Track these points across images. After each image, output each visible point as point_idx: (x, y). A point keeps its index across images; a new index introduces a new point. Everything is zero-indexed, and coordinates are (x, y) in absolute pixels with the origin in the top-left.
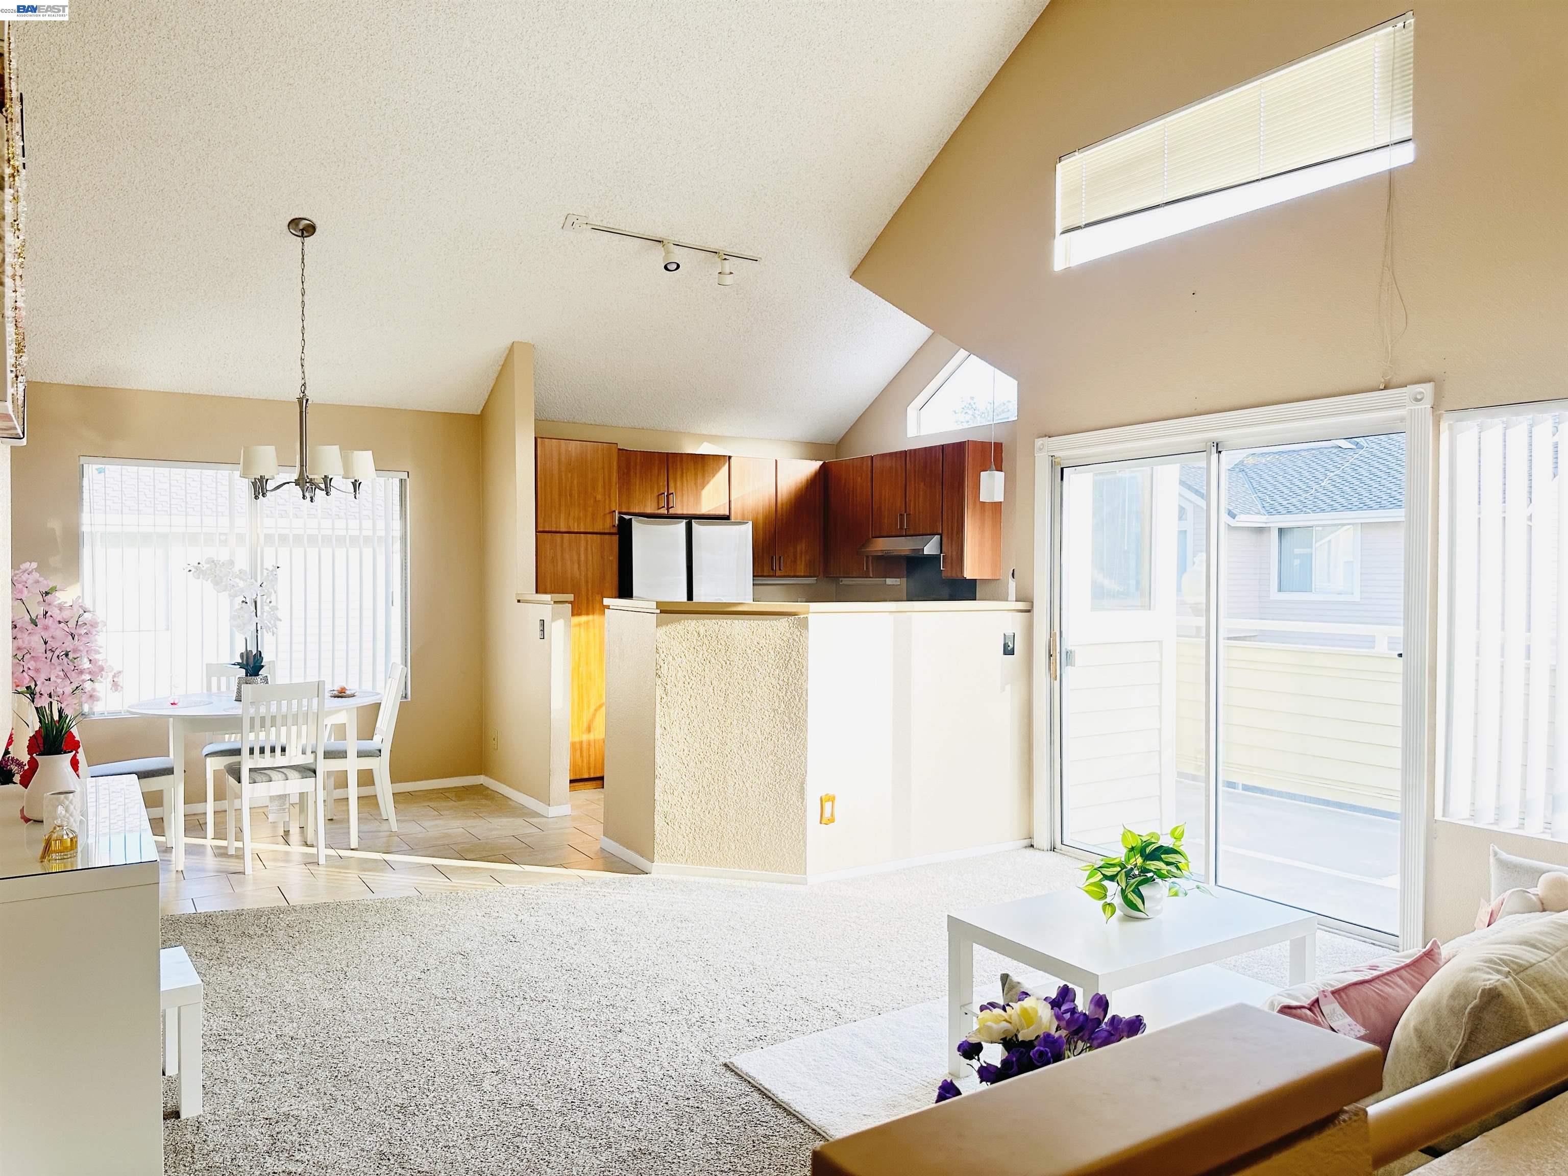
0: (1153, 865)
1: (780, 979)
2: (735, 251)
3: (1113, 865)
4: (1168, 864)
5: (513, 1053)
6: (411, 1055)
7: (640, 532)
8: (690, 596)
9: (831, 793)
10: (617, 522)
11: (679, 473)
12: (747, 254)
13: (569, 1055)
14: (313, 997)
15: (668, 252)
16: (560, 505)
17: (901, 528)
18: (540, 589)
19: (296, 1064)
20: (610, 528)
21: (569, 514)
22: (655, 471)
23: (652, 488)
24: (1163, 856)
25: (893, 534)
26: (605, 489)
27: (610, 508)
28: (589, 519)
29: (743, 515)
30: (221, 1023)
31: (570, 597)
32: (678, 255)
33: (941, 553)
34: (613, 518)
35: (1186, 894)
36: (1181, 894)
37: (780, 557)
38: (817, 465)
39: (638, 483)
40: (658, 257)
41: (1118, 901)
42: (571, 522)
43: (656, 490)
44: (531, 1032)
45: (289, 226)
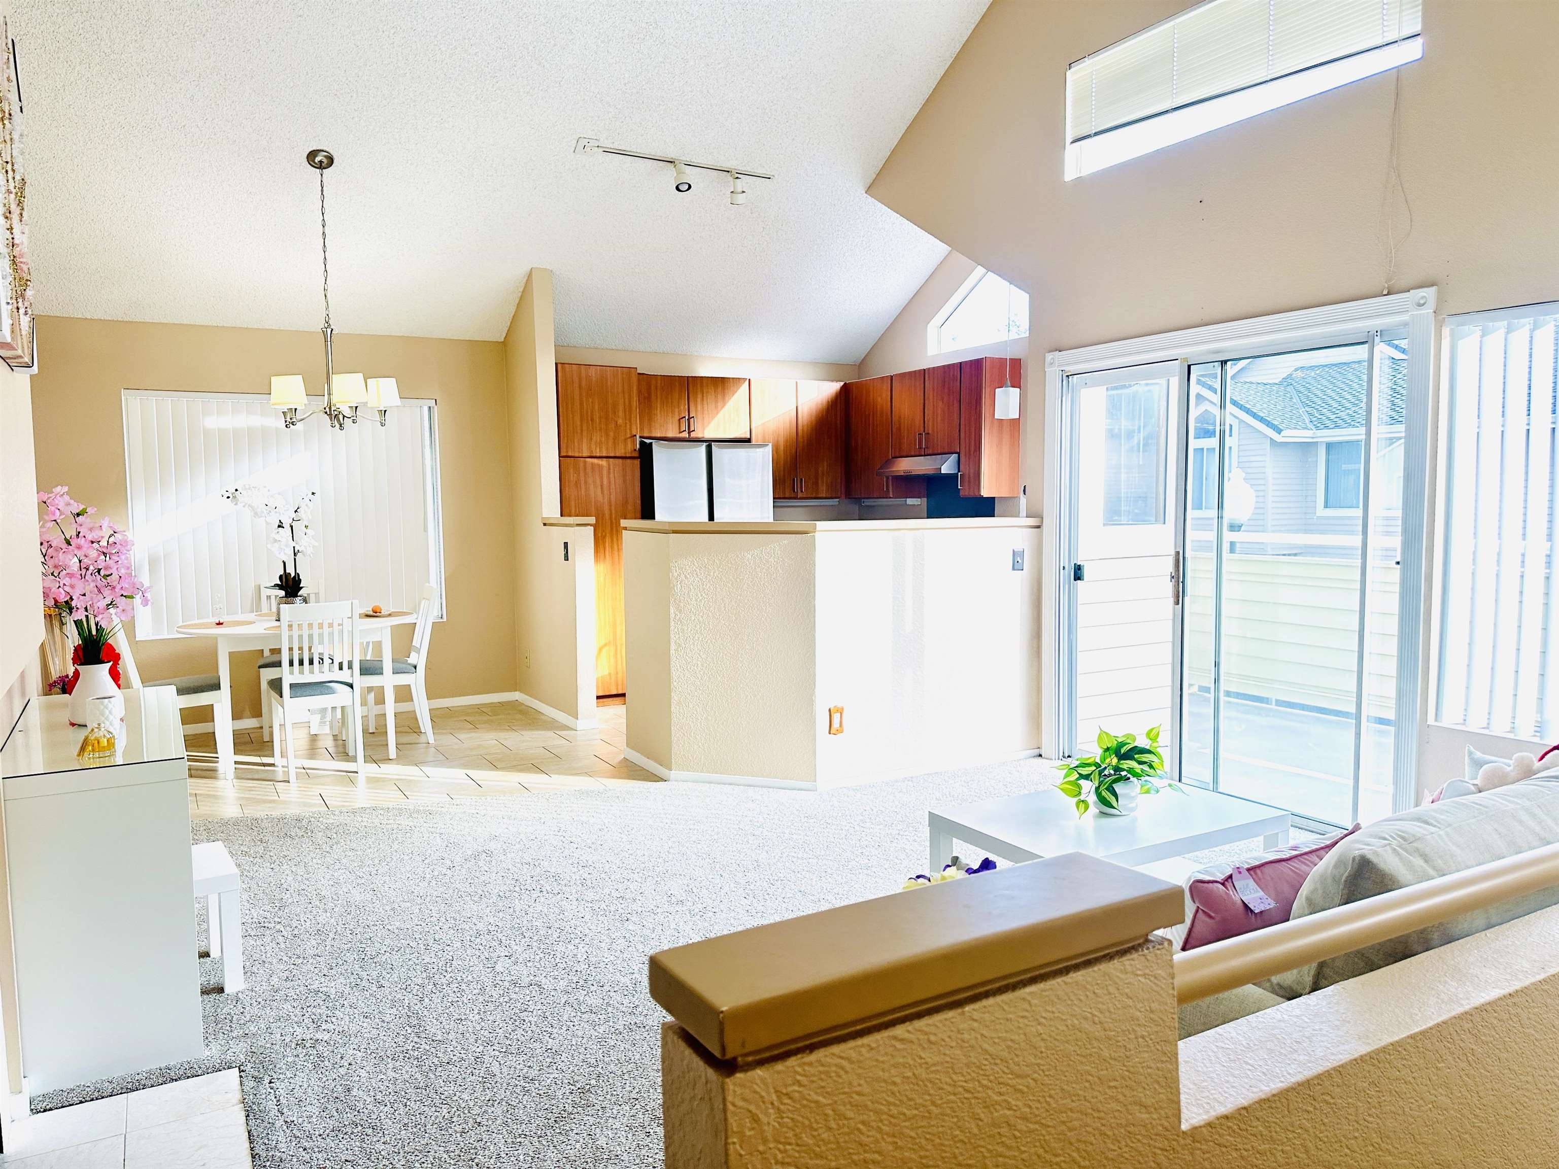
0: (1127, 764)
1: (780, 875)
2: (748, 169)
3: (1089, 765)
4: (1141, 763)
5: (526, 939)
6: (432, 941)
7: (661, 456)
8: (711, 517)
9: (839, 705)
10: (638, 446)
11: (699, 396)
12: (760, 172)
13: (577, 941)
14: (346, 890)
15: (680, 173)
16: (582, 431)
17: (920, 448)
18: (566, 511)
19: (327, 948)
20: (631, 452)
21: (591, 439)
22: (676, 396)
23: (673, 412)
24: (1136, 756)
25: (913, 453)
26: (625, 412)
27: (631, 433)
28: (610, 443)
29: (764, 438)
30: (262, 912)
31: (592, 520)
32: (690, 175)
33: (959, 471)
34: (634, 442)
35: (1158, 792)
36: (1152, 792)
37: (801, 479)
38: (836, 386)
39: (659, 406)
40: (669, 177)
41: (1092, 798)
42: (593, 447)
43: (677, 414)
44: (545, 921)
45: (307, 158)
